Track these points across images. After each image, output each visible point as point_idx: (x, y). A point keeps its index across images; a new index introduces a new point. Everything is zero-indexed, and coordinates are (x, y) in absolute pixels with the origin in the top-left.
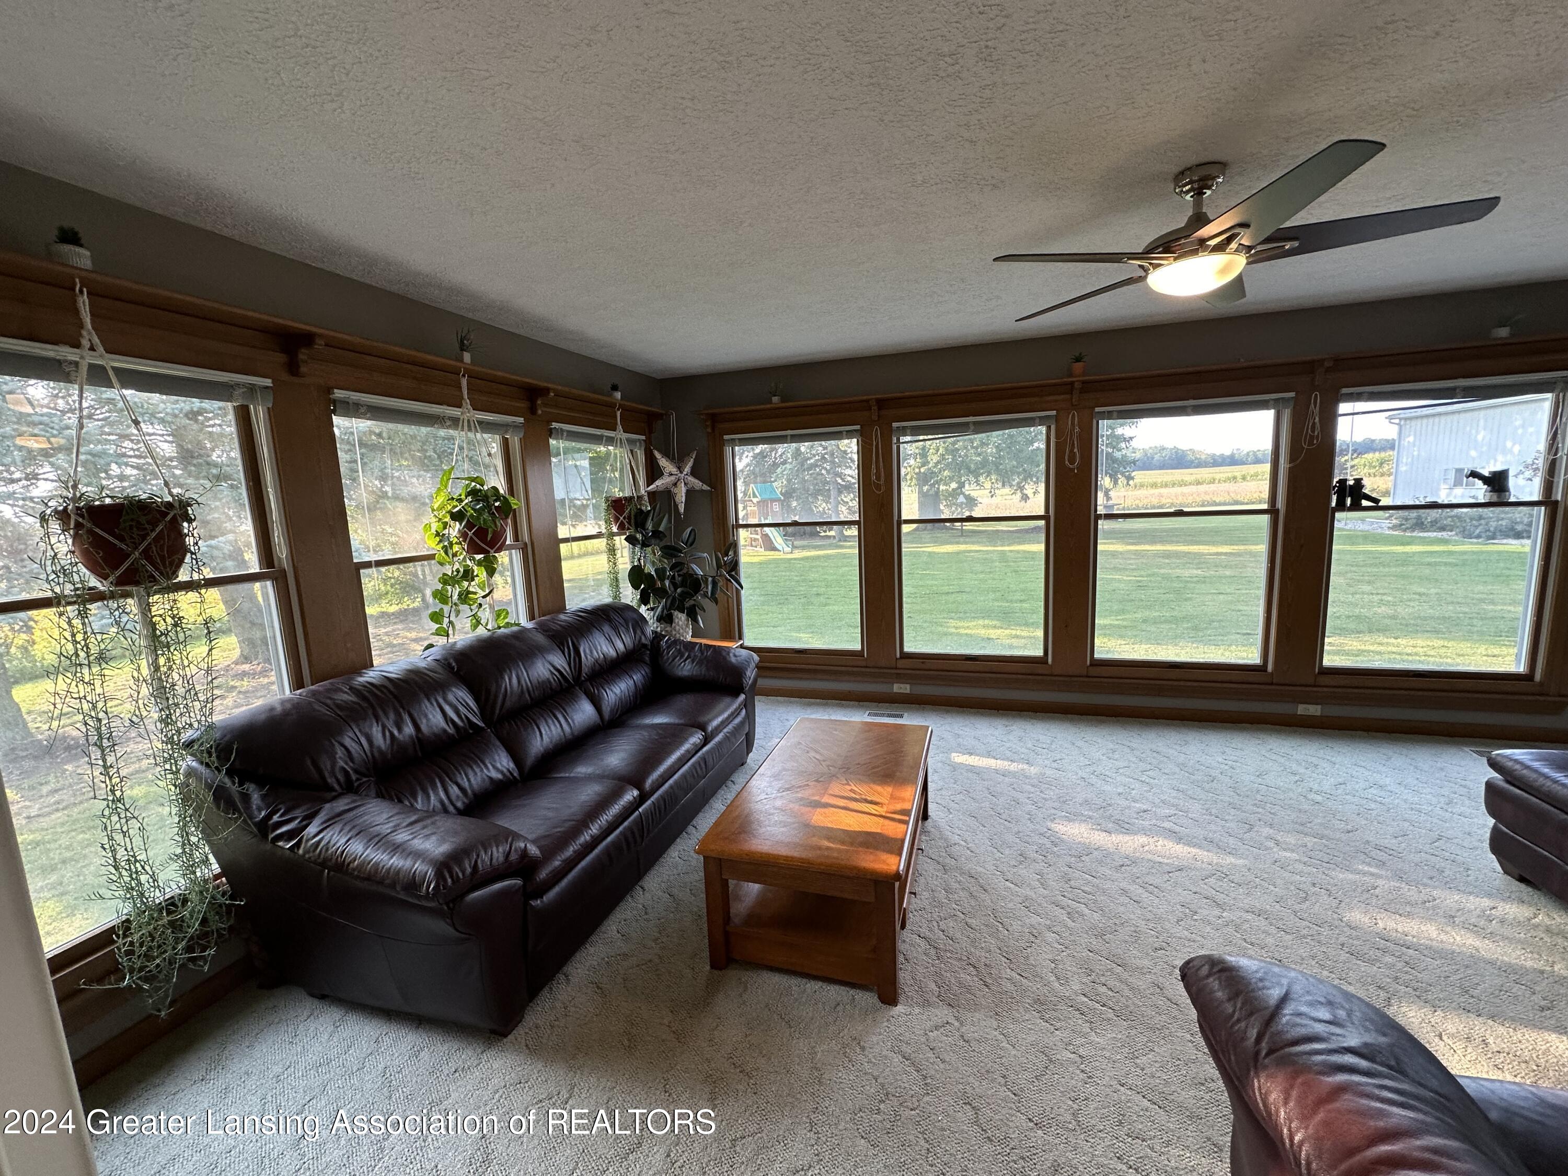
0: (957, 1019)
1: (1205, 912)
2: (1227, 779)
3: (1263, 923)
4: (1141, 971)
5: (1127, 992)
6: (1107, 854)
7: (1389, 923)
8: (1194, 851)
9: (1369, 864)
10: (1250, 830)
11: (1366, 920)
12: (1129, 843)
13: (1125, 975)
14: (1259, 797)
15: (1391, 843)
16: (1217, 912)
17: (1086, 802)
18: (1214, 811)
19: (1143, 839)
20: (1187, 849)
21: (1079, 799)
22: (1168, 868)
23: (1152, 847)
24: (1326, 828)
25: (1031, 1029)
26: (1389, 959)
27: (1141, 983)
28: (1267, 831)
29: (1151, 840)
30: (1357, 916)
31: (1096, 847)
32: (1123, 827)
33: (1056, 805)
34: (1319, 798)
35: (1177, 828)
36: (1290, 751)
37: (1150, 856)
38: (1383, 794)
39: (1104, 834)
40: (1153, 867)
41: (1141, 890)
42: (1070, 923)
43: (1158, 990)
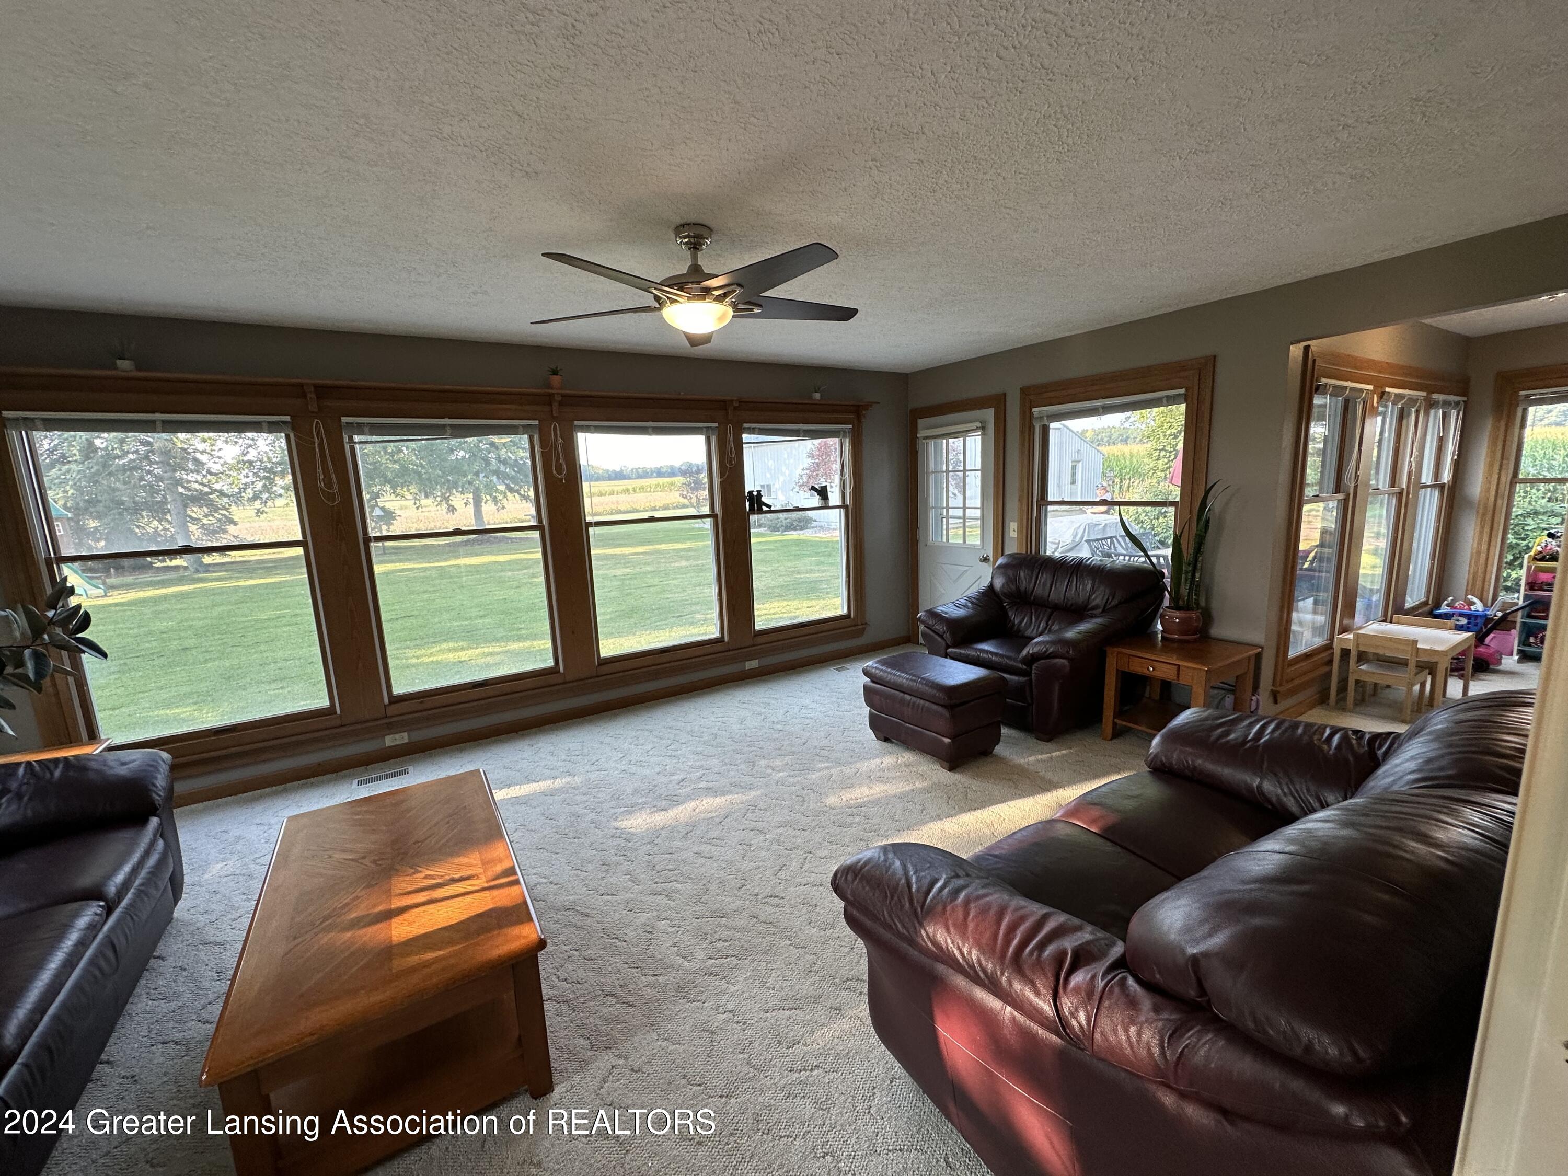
0: (619, 1056)
1: (756, 841)
2: (724, 732)
3: (790, 831)
4: (739, 911)
5: (737, 935)
6: (673, 829)
7: (848, 796)
8: (729, 797)
9: (823, 762)
10: (754, 766)
11: (837, 800)
12: (682, 812)
13: (730, 923)
14: (749, 739)
15: (825, 742)
16: (762, 838)
17: (636, 791)
18: (727, 761)
19: (692, 804)
20: (723, 799)
21: (629, 791)
22: (718, 820)
23: (701, 807)
24: (792, 746)
25: (685, 1018)
26: (857, 819)
27: (741, 922)
28: (763, 762)
29: (697, 802)
30: (832, 800)
31: (661, 826)
32: (674, 800)
33: (613, 803)
34: (779, 727)
35: (710, 785)
36: (751, 699)
37: (703, 816)
38: (809, 711)
39: (663, 813)
40: (708, 824)
41: (709, 847)
42: (672, 904)
43: (755, 920)
